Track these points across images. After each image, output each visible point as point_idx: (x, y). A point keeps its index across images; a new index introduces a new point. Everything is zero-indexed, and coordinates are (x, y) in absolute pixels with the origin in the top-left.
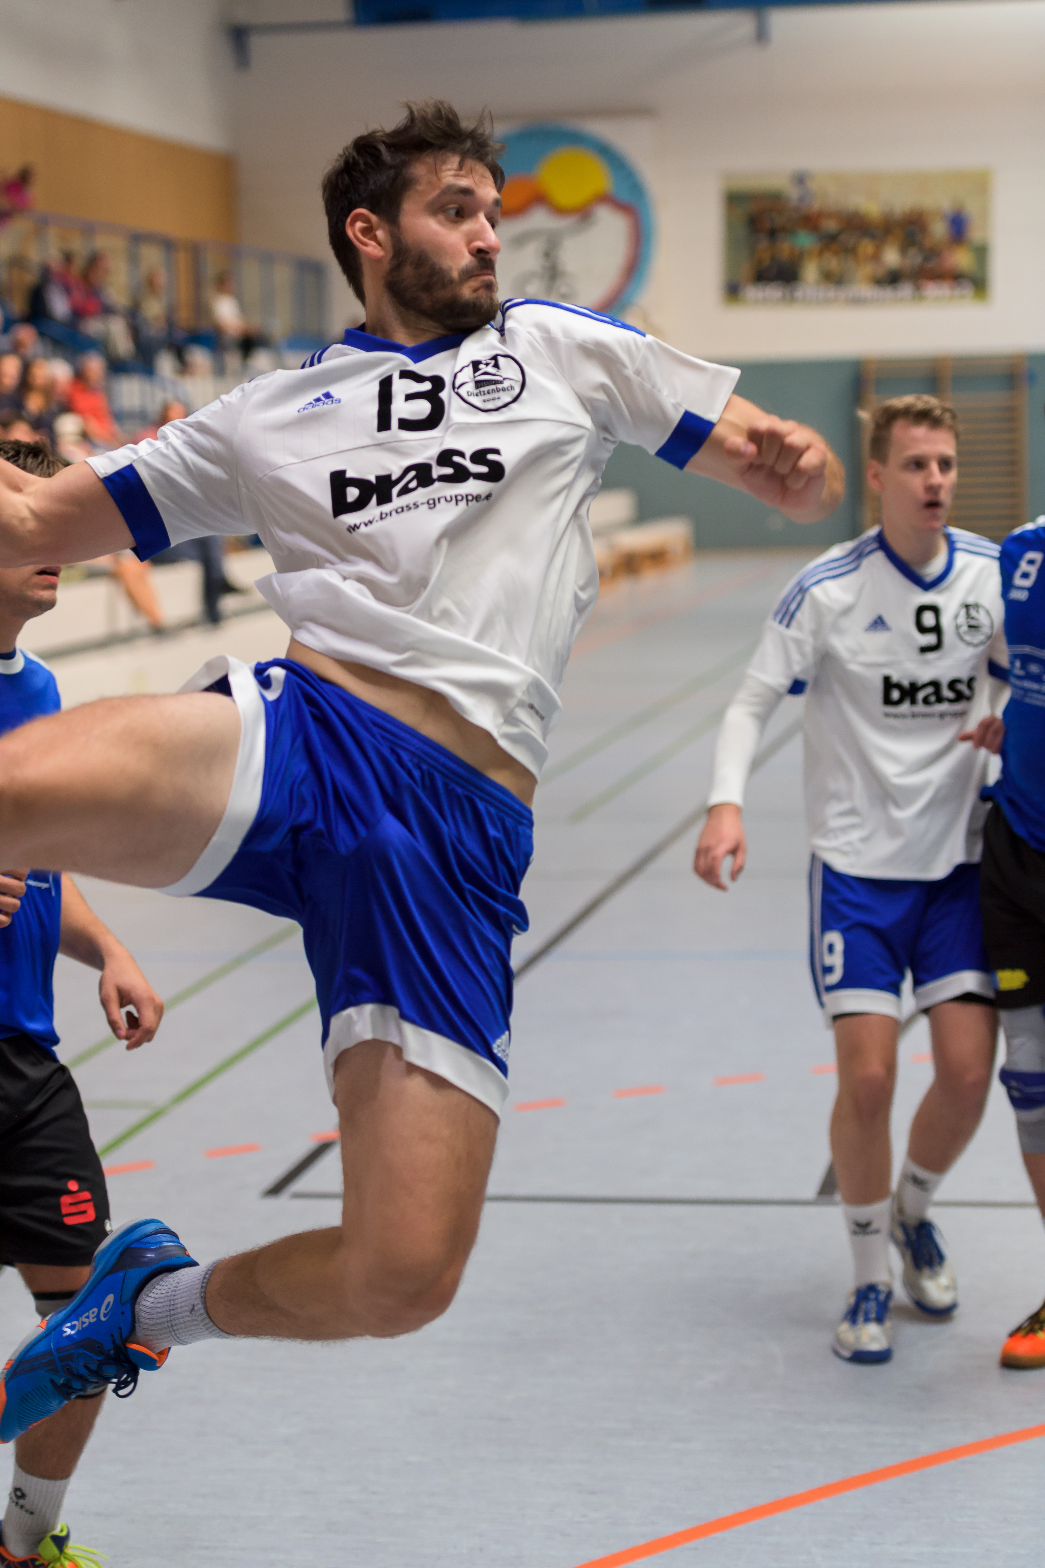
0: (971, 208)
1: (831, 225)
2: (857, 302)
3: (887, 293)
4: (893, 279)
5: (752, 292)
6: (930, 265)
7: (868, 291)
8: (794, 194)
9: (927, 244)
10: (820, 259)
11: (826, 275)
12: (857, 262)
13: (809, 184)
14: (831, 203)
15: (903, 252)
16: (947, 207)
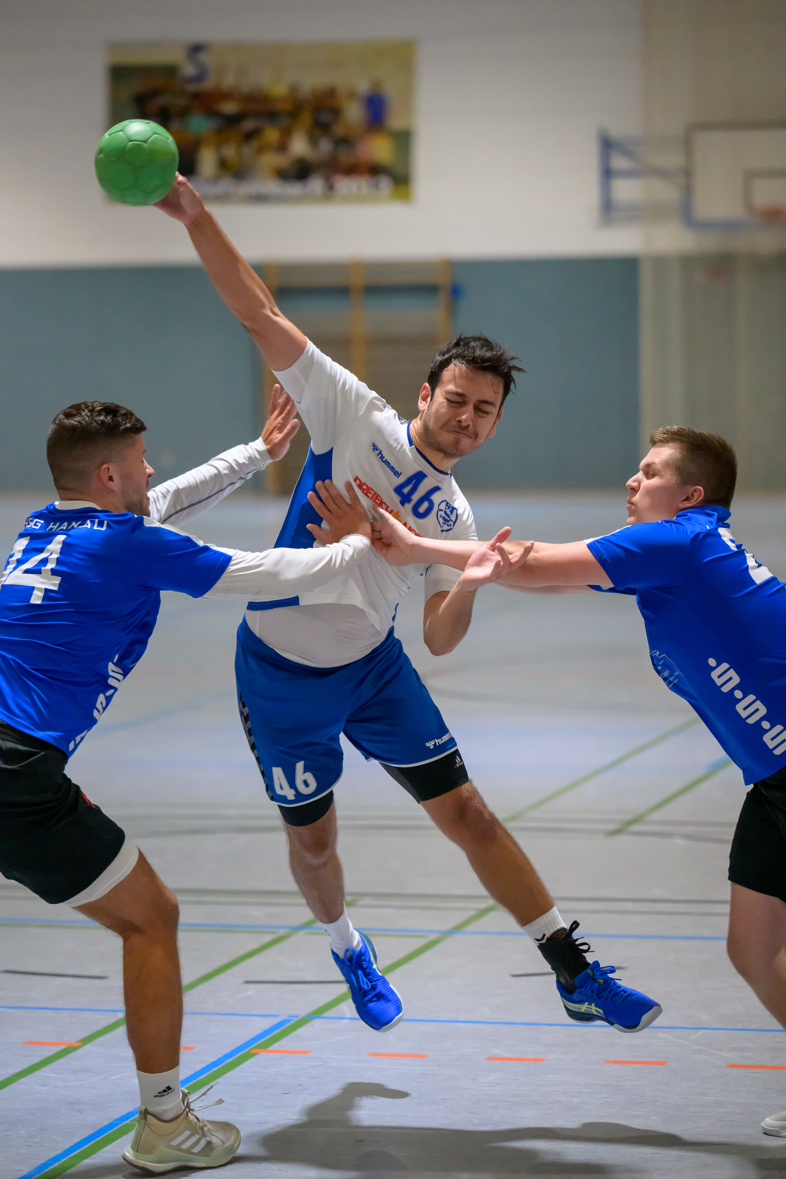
0: (391, 90)
1: (229, 108)
2: (261, 199)
3: (294, 189)
4: (301, 172)
6: (345, 157)
7: (273, 187)
8: (189, 70)
9: (339, 130)
10: (218, 146)
11: (223, 165)
12: (260, 150)
13: (205, 57)
14: (229, 81)
15: (313, 141)
16: (363, 86)
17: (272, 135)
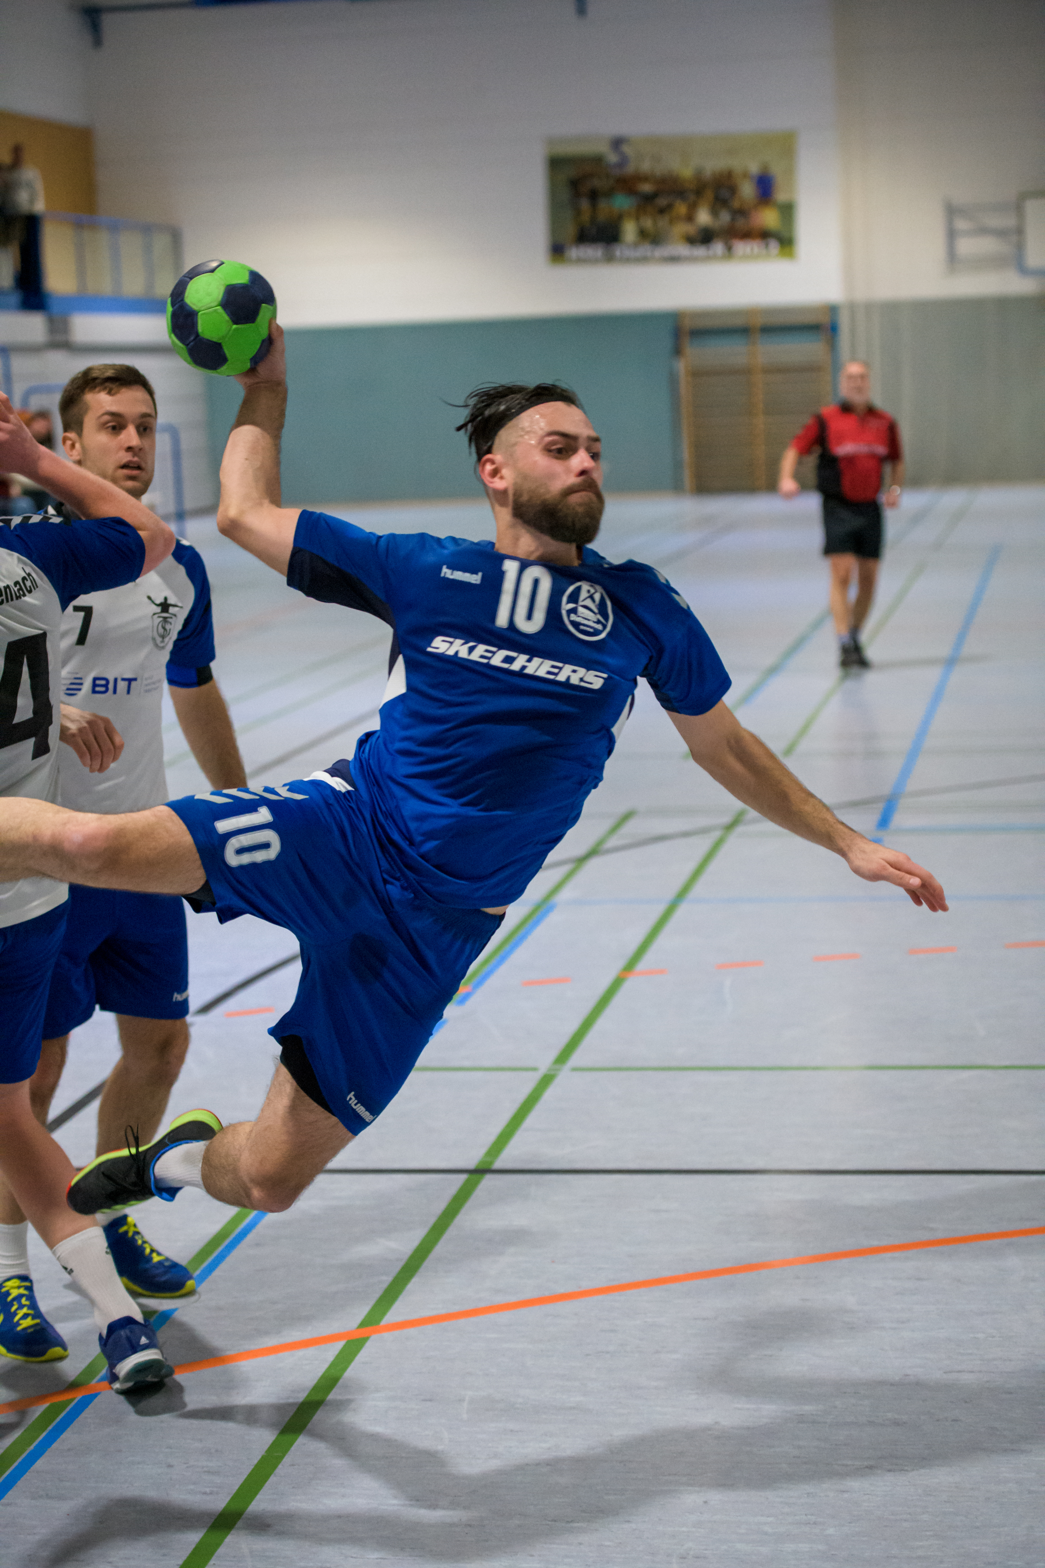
0: (777, 171)
1: (646, 188)
2: (674, 259)
3: (700, 251)
4: (705, 237)
5: (574, 252)
6: (741, 223)
7: (683, 250)
8: (613, 158)
9: (736, 204)
10: (637, 219)
11: (643, 234)
12: (671, 222)
13: (626, 149)
14: (646, 166)
15: (714, 213)
16: (754, 168)
17: (681, 209)
